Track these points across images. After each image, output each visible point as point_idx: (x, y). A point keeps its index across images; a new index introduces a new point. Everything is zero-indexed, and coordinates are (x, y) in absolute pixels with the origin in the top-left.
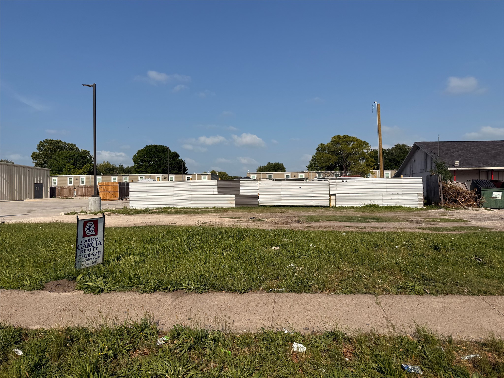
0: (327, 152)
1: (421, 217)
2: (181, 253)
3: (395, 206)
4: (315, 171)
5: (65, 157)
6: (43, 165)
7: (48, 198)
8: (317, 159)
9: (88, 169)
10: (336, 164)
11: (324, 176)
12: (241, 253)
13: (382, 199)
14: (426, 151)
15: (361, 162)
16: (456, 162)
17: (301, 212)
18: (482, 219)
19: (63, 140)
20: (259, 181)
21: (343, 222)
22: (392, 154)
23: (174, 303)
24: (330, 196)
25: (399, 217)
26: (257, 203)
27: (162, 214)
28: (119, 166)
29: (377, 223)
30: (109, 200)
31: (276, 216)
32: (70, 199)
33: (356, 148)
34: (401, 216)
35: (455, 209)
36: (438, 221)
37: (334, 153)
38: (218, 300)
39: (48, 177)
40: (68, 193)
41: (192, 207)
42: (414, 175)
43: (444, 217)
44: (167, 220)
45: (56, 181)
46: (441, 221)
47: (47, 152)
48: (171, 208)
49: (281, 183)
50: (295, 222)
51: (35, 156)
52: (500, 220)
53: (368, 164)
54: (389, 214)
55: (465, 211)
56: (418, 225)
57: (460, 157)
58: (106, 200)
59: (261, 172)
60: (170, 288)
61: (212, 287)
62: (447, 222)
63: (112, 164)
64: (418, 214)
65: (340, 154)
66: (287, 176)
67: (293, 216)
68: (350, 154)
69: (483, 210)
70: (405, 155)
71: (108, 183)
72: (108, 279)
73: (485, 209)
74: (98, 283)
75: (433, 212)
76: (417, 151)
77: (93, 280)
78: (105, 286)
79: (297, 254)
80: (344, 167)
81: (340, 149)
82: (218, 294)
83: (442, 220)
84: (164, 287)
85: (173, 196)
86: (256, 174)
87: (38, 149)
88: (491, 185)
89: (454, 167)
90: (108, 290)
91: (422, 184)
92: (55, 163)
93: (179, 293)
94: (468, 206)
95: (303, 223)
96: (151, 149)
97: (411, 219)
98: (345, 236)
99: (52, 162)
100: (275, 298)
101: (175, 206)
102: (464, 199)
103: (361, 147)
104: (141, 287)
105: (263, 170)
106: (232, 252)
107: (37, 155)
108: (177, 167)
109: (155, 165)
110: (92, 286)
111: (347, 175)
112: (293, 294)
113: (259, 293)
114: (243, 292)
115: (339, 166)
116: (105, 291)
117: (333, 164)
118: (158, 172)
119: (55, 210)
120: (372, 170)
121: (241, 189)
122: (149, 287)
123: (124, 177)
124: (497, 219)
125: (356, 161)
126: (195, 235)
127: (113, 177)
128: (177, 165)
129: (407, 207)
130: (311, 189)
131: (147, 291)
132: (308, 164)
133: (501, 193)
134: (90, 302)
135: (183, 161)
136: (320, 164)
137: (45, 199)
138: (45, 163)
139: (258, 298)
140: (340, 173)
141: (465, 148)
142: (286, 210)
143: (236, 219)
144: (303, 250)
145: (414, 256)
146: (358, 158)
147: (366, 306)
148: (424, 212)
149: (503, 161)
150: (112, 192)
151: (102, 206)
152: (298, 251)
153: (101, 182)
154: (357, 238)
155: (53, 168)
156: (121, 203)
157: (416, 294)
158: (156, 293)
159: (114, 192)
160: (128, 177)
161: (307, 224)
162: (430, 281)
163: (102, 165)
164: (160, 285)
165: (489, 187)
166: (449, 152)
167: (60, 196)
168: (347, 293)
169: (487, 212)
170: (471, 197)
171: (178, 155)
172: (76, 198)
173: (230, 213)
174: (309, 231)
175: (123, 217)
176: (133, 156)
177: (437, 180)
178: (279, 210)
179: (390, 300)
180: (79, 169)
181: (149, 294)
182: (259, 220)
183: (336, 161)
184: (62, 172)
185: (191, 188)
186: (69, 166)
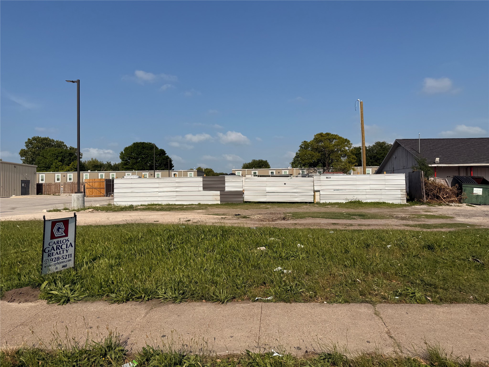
0: (310, 149)
1: (406, 214)
2: (161, 254)
3: (378, 202)
4: (299, 168)
5: (53, 154)
6: (31, 162)
7: (34, 194)
8: (300, 156)
9: (76, 166)
10: (319, 160)
11: (308, 172)
12: (225, 254)
13: (365, 195)
14: (407, 149)
15: (343, 159)
16: (436, 158)
17: (286, 208)
18: (467, 215)
19: (51, 138)
20: (244, 178)
21: (329, 218)
22: (373, 151)
23: (147, 316)
24: (314, 192)
25: (384, 213)
26: (242, 199)
27: (146, 211)
28: (107, 163)
29: (363, 220)
30: (95, 196)
31: (262, 213)
32: (57, 195)
33: (338, 145)
35: (437, 205)
36: (423, 218)
37: (316, 151)
38: (197, 312)
39: (34, 173)
40: (55, 189)
41: (177, 204)
42: (395, 171)
43: (429, 213)
44: (150, 217)
45: (43, 177)
46: (426, 217)
47: (35, 149)
48: (156, 205)
49: (266, 179)
50: (280, 219)
51: (23, 153)
52: (484, 216)
53: (349, 161)
54: (374, 211)
55: (448, 207)
56: (405, 222)
57: (440, 154)
58: (92, 197)
59: (246, 169)
60: (144, 297)
61: (191, 295)
62: (432, 219)
64: (402, 211)
65: (323, 151)
66: (271, 172)
67: (279, 212)
68: (333, 151)
69: (465, 206)
70: (385, 152)
71: (94, 180)
72: (76, 286)
73: (467, 205)
74: (64, 292)
75: (416, 208)
76: (398, 148)
77: (58, 288)
78: (72, 295)
79: (284, 255)
80: (327, 164)
81: (323, 147)
82: (198, 304)
83: (428, 217)
84: (137, 296)
85: (158, 193)
86: (242, 170)
87: (26, 146)
88: (472, 181)
89: (435, 163)
90: (74, 299)
91: (405, 180)
92: (43, 159)
93: (155, 303)
94: (450, 202)
95: (289, 220)
96: (138, 146)
97: (396, 215)
98: (333, 234)
99: (39, 159)
100: (261, 309)
101: (160, 203)
102: (446, 195)
103: (343, 144)
104: (112, 296)
105: (248, 166)
106: (215, 253)
107: (25, 152)
108: (164, 163)
109: (141, 162)
110: (57, 295)
111: (329, 172)
112: (282, 304)
113: (244, 303)
114: (225, 301)
115: (321, 163)
116: (72, 301)
117: (316, 161)
118: (144, 168)
119: (40, 207)
120: (353, 166)
121: (226, 185)
122: (121, 295)
123: (111, 174)
124: (482, 215)
125: (338, 158)
126: (177, 234)
127: (100, 174)
128: (163, 162)
129: (390, 203)
130: (296, 186)
131: (118, 301)
132: (292, 160)
133: (481, 189)
134: (52, 315)
135: (170, 157)
136: (303, 160)
138: (33, 160)
139: (242, 309)
140: (322, 170)
141: (444, 145)
142: (271, 207)
143: (220, 216)
144: (290, 250)
145: (408, 256)
146: (340, 155)
147: (364, 317)
148: (407, 208)
149: (481, 157)
150: (98, 188)
151: (85, 203)
152: (285, 252)
153: (88, 178)
154: (346, 237)
155: (40, 165)
156: (107, 199)
157: (418, 303)
158: (128, 303)
159: (101, 188)
160: (115, 174)
161: (293, 221)
162: (430, 286)
163: (90, 162)
164: (133, 293)
165: (470, 183)
166: (429, 149)
167: (47, 193)
168: (341, 301)
169: (469, 208)
170: (452, 193)
171: (165, 152)
172: (63, 195)
173: (215, 210)
174: (295, 229)
175: (106, 214)
176: (120, 154)
177: (419, 176)
178: (264, 207)
179: (389, 310)
180: (67, 166)
181: (121, 304)
182: (244, 217)
183: (319, 158)
184: (50, 168)
185: (176, 184)
186: (57, 163)
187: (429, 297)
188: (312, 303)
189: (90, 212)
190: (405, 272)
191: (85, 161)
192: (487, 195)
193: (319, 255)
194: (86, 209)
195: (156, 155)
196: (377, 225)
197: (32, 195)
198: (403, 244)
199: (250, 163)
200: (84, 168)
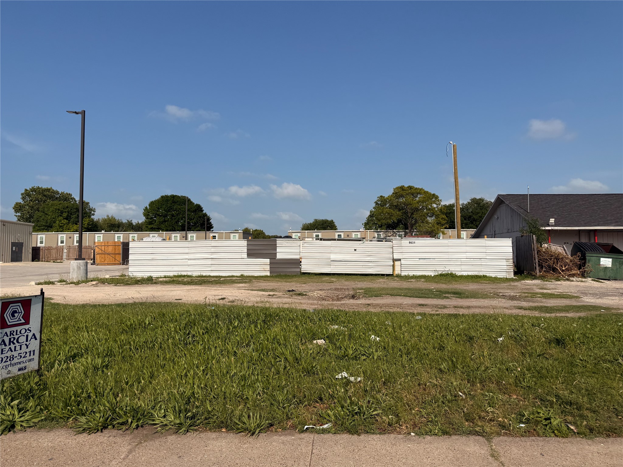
0: (388, 206)
1: (515, 291)
3: (477, 276)
4: (373, 230)
5: (56, 209)
6: (28, 220)
7: (29, 261)
8: (376, 215)
9: (86, 225)
10: (399, 221)
11: (385, 236)
13: (460, 266)
14: (512, 207)
15: (429, 219)
16: (551, 219)
17: (357, 282)
18: (597, 295)
19: (55, 188)
20: (302, 241)
21: (414, 297)
22: (467, 210)
23: (130, 457)
24: (393, 262)
25: (486, 290)
26: (299, 270)
27: (169, 285)
28: (127, 222)
29: (460, 300)
30: (108, 264)
31: (323, 288)
32: (58, 262)
33: (423, 202)
34: (488, 290)
35: (554, 279)
36: (539, 297)
37: (396, 208)
38: (210, 450)
39: (30, 234)
40: (56, 255)
41: (212, 275)
42: (496, 235)
43: (545, 291)
44: (172, 293)
45: (42, 239)
46: (543, 297)
47: (33, 202)
48: (184, 276)
49: (330, 244)
50: (348, 297)
51: (18, 208)
52: (619, 295)
53: (438, 222)
54: (472, 287)
55: (568, 283)
56: (516, 303)
57: (556, 214)
58: (105, 265)
59: (306, 230)
60: (132, 422)
62: (552, 299)
63: (117, 219)
64: (509, 287)
65: (404, 209)
66: (338, 235)
67: (346, 288)
68: (417, 210)
69: (590, 281)
70: (483, 211)
71: (108, 242)
72: (29, 403)
73: (592, 280)
74: (8, 413)
75: (527, 284)
76: (501, 206)
78: (21, 417)
79: (351, 352)
80: (409, 225)
81: (404, 203)
82: (214, 435)
83: (545, 296)
84: (121, 421)
85: (187, 260)
86: (300, 232)
87: (22, 199)
88: (598, 249)
89: (549, 225)
90: (21, 426)
91: (512, 247)
92: (43, 216)
93: (145, 434)
94: (570, 275)
95: (360, 298)
96: (167, 201)
97: (502, 293)
98: (421, 320)
99: (39, 216)
100: (313, 446)
101: (189, 274)
102: (565, 266)
103: (430, 201)
104: (82, 420)
105: (308, 227)
107: (20, 207)
109: (171, 221)
111: (413, 235)
112: (346, 437)
113: (286, 435)
114: (257, 432)
115: (402, 224)
116: (18, 427)
117: (396, 221)
118: (175, 228)
120: (443, 229)
121: (277, 251)
122: (94, 420)
123: (131, 235)
124: (616, 294)
125: (424, 217)
127: (116, 236)
128: (199, 220)
129: (493, 277)
130: (370, 253)
131: (90, 428)
132: (365, 220)
133: (610, 260)
135: (208, 215)
136: (379, 220)
137: (24, 262)
138: (31, 217)
139: (282, 446)
140: (404, 233)
141: (559, 203)
142: (336, 280)
143: (268, 292)
144: (361, 346)
145: (530, 356)
146: (426, 214)
147: (476, 462)
148: (516, 284)
149: (608, 219)
150: (112, 254)
151: (88, 273)
152: (353, 348)
153: (101, 241)
154: (439, 325)
155: (39, 224)
156: (123, 269)
157: (556, 435)
158: (106, 432)
159: (115, 254)
160: (136, 235)
161: (365, 301)
162: (570, 406)
163: (105, 220)
164: (115, 416)
165: (596, 252)
166: (541, 207)
167: (45, 259)
168: (437, 433)
169: (596, 284)
170: (573, 264)
171: (202, 208)
172: (66, 262)
173: (262, 284)
174: (368, 313)
175: (114, 288)
176: (144, 209)
177: (530, 242)
178: (327, 280)
179: (514, 449)
180: (74, 224)
181: (93, 434)
182: (299, 294)
183: (399, 218)
184: (52, 228)
185: (212, 249)
186: (61, 221)
187: (572, 425)
188: (392, 436)
189: (93, 285)
190: (529, 380)
191: (99, 219)
192: (618, 267)
193: (402, 353)
194: (88, 281)
195: (189, 210)
196: (480, 307)
197: (25, 261)
198: (520, 336)
199: (311, 223)
200: (97, 228)
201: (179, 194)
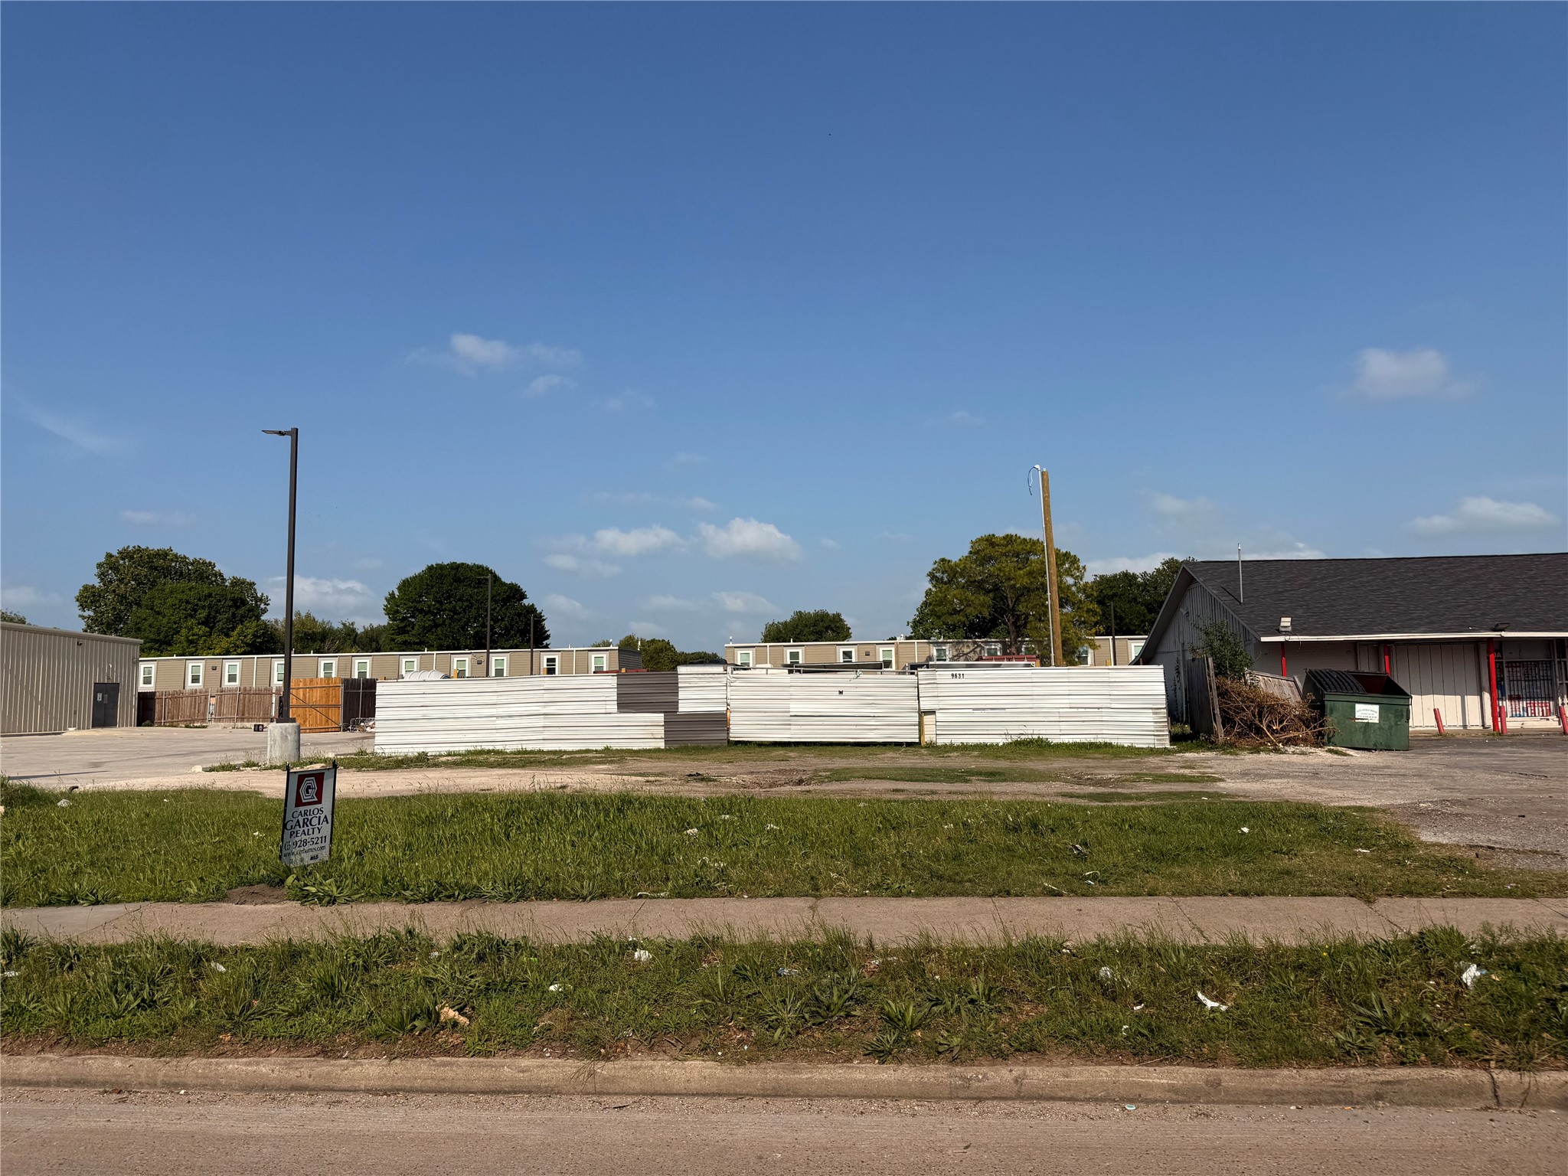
3: (1091, 744)
4: (931, 638)
5: (180, 600)
6: (114, 628)
7: (131, 726)
9: (249, 636)
13: (1058, 724)
14: (1209, 590)
16: (1283, 619)
18: (1266, 776)
19: (179, 550)
20: (729, 677)
22: (1156, 588)
23: (463, 915)
24: (920, 716)
26: (724, 736)
27: (462, 768)
28: (341, 626)
30: (312, 730)
32: (197, 727)
35: (1250, 750)
37: (979, 587)
39: (133, 663)
40: (191, 709)
41: (545, 749)
44: (472, 781)
45: (150, 673)
46: (1154, 780)
47: (126, 584)
48: (489, 752)
49: (789, 680)
50: (791, 783)
51: (88, 598)
53: (1078, 619)
55: (1277, 756)
56: (1075, 788)
57: (1301, 606)
59: (770, 642)
60: (459, 894)
63: (320, 621)
65: (997, 590)
66: (845, 655)
68: (1027, 591)
69: (1323, 753)
71: (310, 680)
73: (1330, 751)
74: (327, 889)
77: (317, 883)
78: (339, 893)
80: (1012, 628)
81: (997, 576)
84: (447, 893)
85: (495, 718)
86: (757, 647)
87: (99, 576)
88: (1352, 684)
89: (1279, 633)
90: (344, 899)
91: (1164, 684)
92: (151, 618)
93: (475, 903)
94: (1288, 742)
95: (811, 783)
96: (442, 577)
99: (139, 617)
101: (499, 747)
102: (1281, 723)
104: (406, 894)
107: (94, 596)
108: (518, 627)
109: (450, 624)
110: (316, 892)
116: (341, 901)
118: (459, 643)
119: (171, 759)
120: (1091, 635)
121: (680, 696)
122: (420, 893)
123: (356, 662)
127: (322, 662)
128: (517, 623)
129: (1126, 745)
130: (871, 698)
131: (416, 900)
133: (1376, 708)
135: (539, 609)
137: (123, 729)
138: (119, 619)
140: (1000, 646)
141: (1318, 579)
143: (647, 776)
149: (1415, 615)
150: (321, 707)
151: (302, 748)
156: (349, 739)
159: (328, 706)
160: (368, 661)
164: (440, 889)
165: (1345, 690)
166: (1273, 590)
167: (167, 720)
169: (1332, 759)
170: (1297, 718)
172: (215, 726)
173: (643, 764)
176: (386, 599)
180: (222, 636)
183: (986, 611)
184: (170, 645)
185: (545, 696)
186: (192, 629)
191: (277, 622)
192: (1393, 723)
195: (494, 600)
197: (123, 726)
200: (274, 642)
201: (470, 561)
